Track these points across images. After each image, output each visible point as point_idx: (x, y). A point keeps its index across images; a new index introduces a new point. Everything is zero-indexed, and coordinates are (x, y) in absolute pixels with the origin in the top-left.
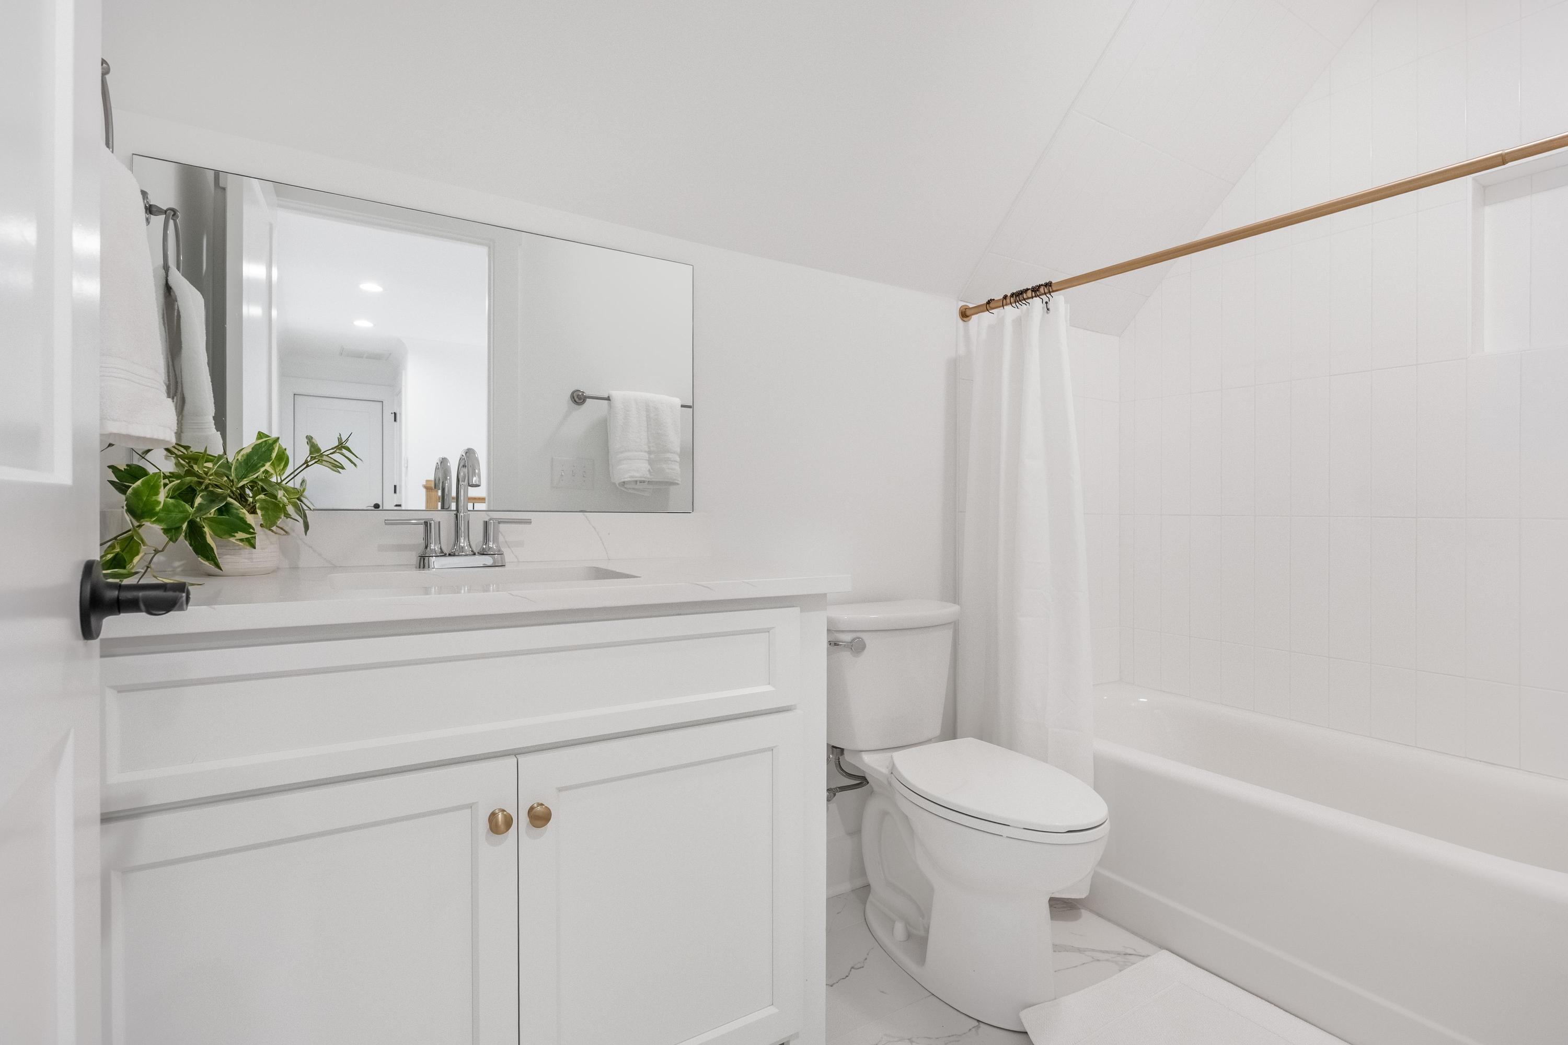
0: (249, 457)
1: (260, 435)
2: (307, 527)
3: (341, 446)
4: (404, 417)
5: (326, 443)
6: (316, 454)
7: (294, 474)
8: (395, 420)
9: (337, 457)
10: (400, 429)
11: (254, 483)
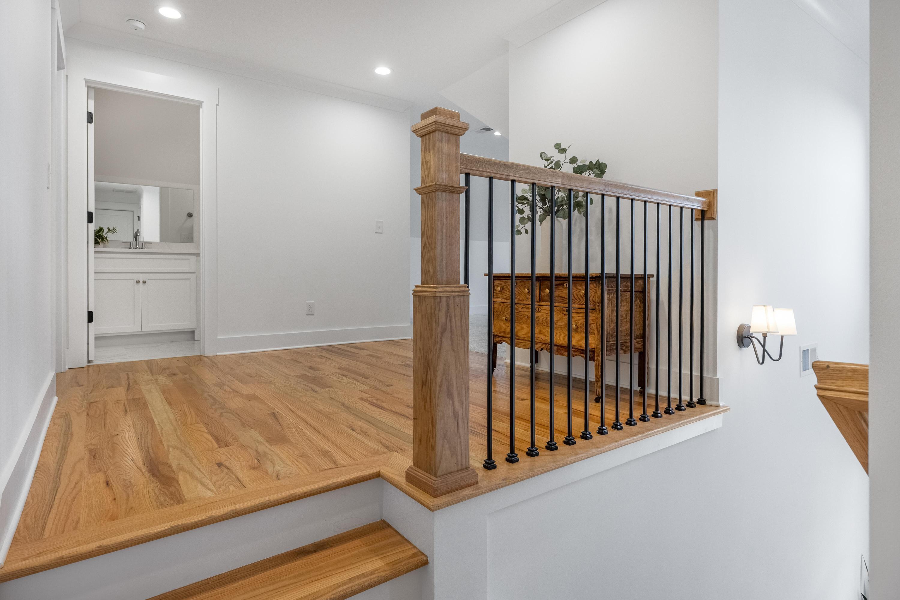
0: (98, 230)
1: (100, 227)
2: (108, 242)
3: (114, 229)
4: (142, 219)
5: (111, 228)
6: (109, 230)
7: (105, 234)
8: (139, 220)
9: (113, 231)
10: (141, 222)
11: (99, 235)
